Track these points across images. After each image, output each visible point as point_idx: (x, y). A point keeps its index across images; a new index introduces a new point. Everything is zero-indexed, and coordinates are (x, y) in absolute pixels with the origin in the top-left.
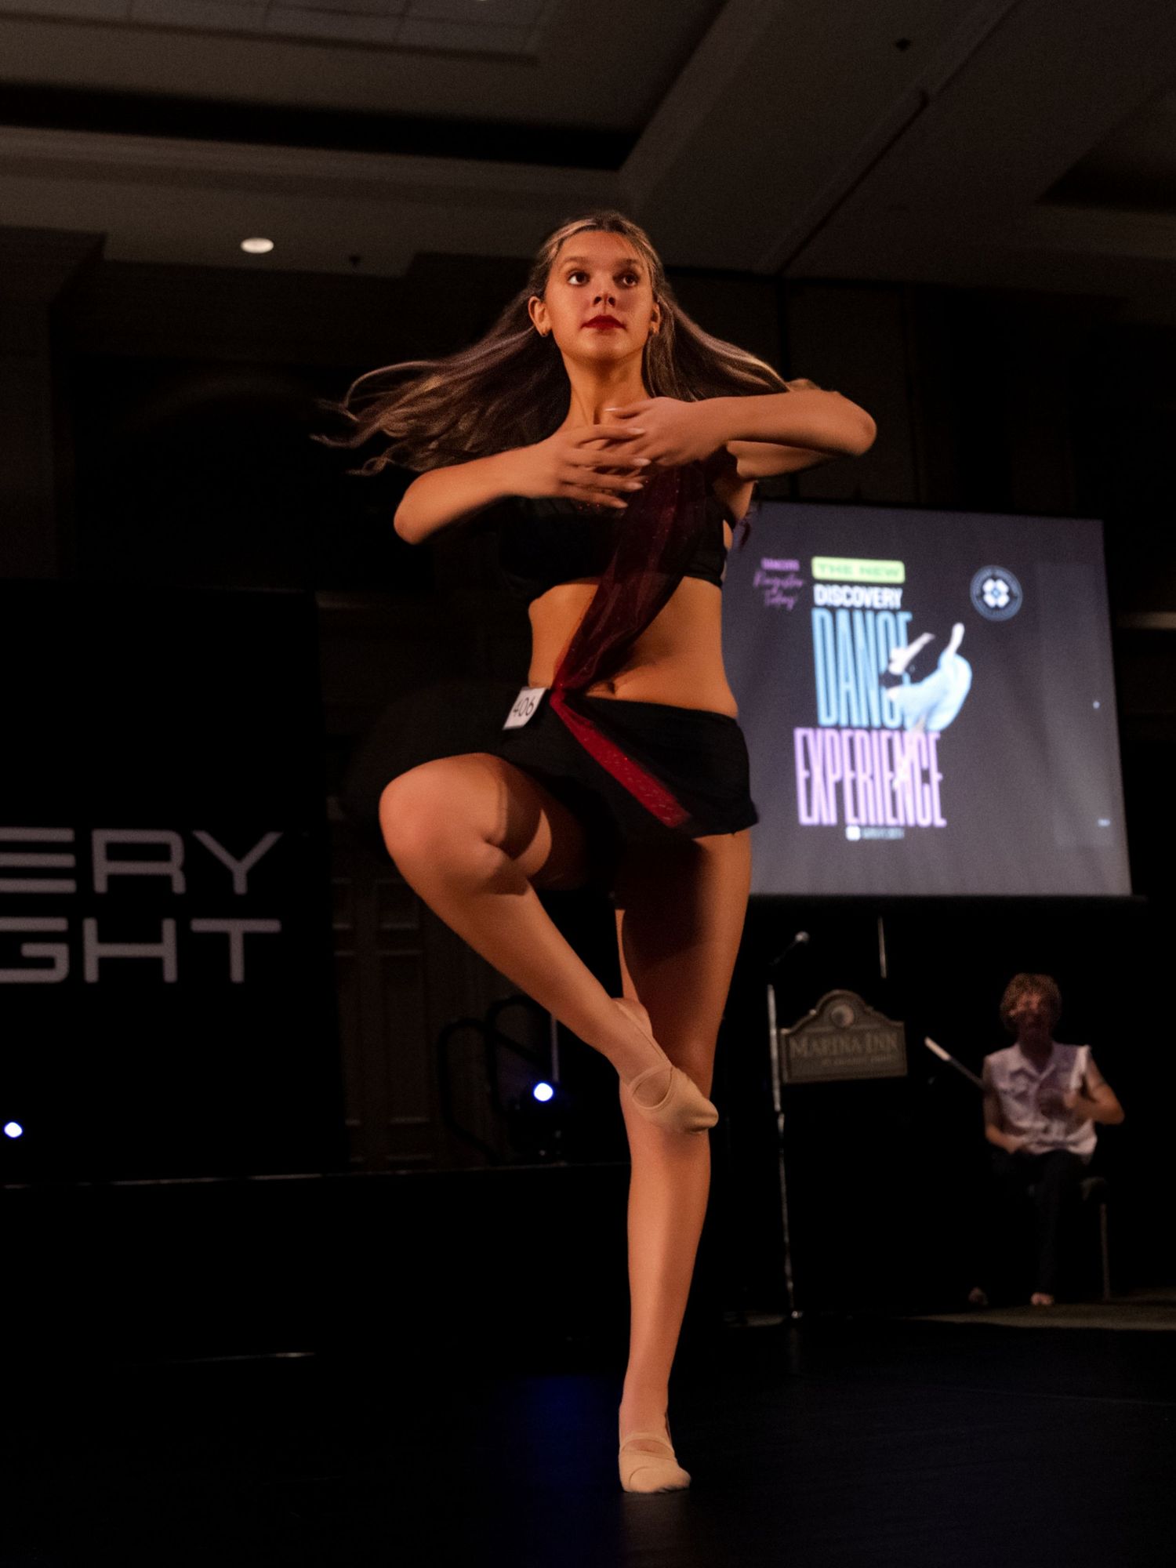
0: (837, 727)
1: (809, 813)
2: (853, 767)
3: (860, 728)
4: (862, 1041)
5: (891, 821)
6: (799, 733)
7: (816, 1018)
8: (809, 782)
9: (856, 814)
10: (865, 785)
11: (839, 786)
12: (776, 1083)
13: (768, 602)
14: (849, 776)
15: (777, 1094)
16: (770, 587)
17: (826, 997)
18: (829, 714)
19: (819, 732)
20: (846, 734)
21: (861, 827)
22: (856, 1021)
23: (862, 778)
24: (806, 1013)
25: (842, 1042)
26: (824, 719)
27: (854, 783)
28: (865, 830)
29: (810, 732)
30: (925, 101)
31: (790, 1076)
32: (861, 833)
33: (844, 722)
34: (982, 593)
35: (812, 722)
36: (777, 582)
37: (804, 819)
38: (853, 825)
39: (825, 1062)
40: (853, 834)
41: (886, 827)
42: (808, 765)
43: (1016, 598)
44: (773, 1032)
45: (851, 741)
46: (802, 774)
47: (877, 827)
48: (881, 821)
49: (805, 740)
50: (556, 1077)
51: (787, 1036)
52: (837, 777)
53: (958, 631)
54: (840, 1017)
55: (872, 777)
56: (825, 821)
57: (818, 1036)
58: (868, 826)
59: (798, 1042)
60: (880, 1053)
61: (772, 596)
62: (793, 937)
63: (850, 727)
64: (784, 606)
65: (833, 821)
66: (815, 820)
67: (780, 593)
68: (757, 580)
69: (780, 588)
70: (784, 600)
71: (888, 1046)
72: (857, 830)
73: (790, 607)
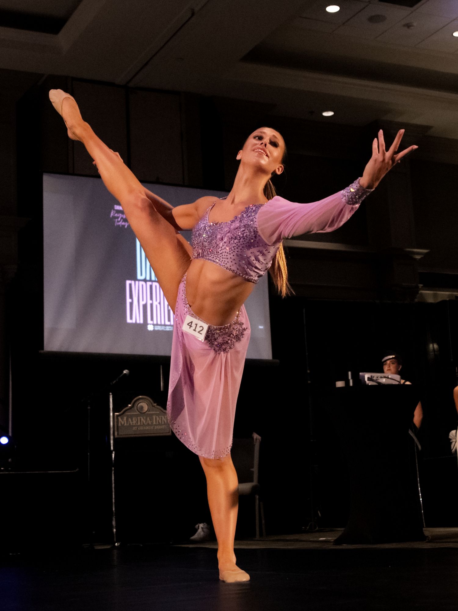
0: (145, 280)
1: (131, 318)
2: (151, 298)
4: (151, 419)
5: (167, 323)
6: (128, 282)
7: (131, 408)
8: (131, 304)
9: (152, 319)
10: (156, 306)
11: (145, 306)
12: (112, 437)
13: (117, 224)
14: (149, 302)
15: (112, 442)
16: (118, 218)
17: (135, 399)
18: (141, 275)
19: (137, 282)
20: (149, 284)
21: (154, 325)
22: (148, 410)
23: (155, 303)
24: (127, 406)
25: (142, 419)
26: (139, 277)
27: (152, 305)
28: (156, 326)
29: (133, 282)
30: (193, 14)
31: (118, 434)
32: (154, 328)
33: (148, 278)
35: (134, 277)
36: (121, 215)
37: (129, 321)
38: (150, 324)
39: (134, 428)
40: (150, 328)
41: (165, 325)
42: (131, 297)
44: (111, 414)
45: (151, 287)
46: (128, 300)
47: (161, 325)
48: (163, 323)
49: (130, 285)
50: (10, 434)
51: (118, 416)
52: (144, 302)
54: (142, 408)
55: (160, 303)
56: (138, 322)
57: (131, 417)
58: (157, 325)
59: (122, 419)
60: (159, 424)
61: (118, 222)
62: (122, 372)
63: (151, 280)
64: (124, 226)
65: (142, 322)
66: (134, 321)
67: (122, 220)
68: (112, 214)
69: (122, 218)
70: (123, 223)
71: (163, 422)
72: (152, 326)
73: (126, 227)
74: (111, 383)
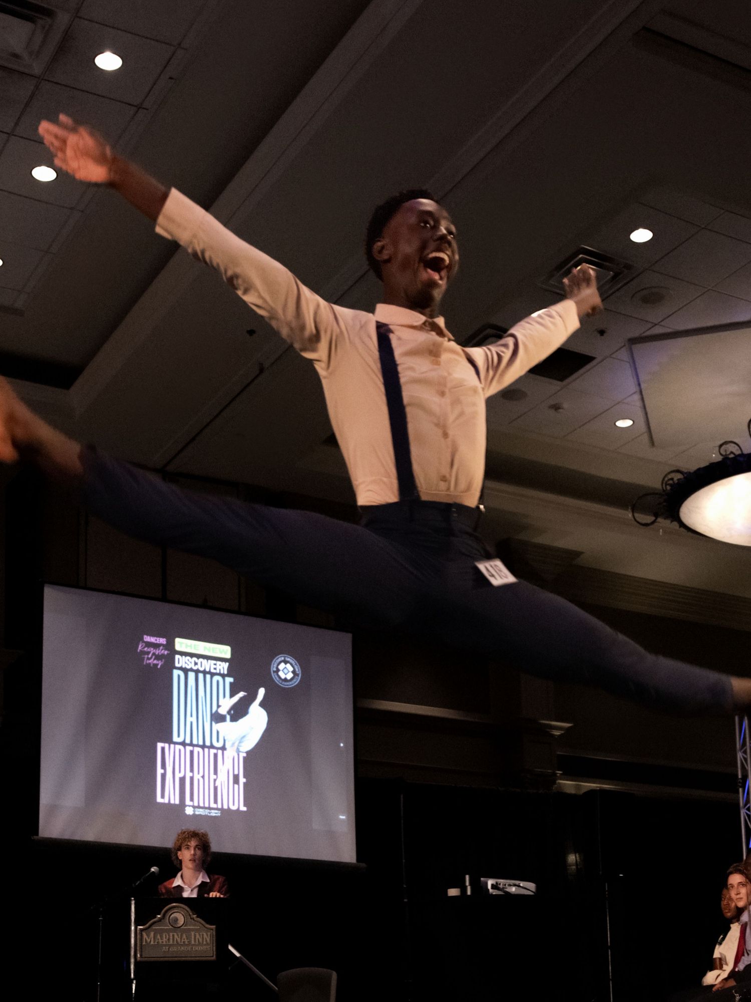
0: (183, 744)
1: (163, 796)
2: (192, 770)
3: (198, 746)
4: (188, 937)
5: (213, 805)
6: (160, 745)
7: (160, 920)
8: (164, 776)
9: (192, 799)
10: (199, 780)
11: (182, 780)
12: (132, 960)
13: (146, 662)
14: (189, 775)
15: (132, 967)
16: (148, 653)
17: (167, 908)
18: (179, 736)
19: (172, 746)
20: (189, 748)
21: (194, 807)
22: (185, 924)
23: (197, 777)
24: (155, 917)
25: (176, 936)
26: (175, 739)
27: (192, 779)
28: (196, 809)
29: (166, 745)
31: (141, 955)
32: (194, 811)
33: (188, 741)
34: (278, 670)
35: (169, 740)
36: (152, 650)
37: (159, 800)
38: (189, 806)
39: (165, 949)
40: (189, 811)
41: (210, 808)
42: (164, 766)
43: (298, 675)
44: (133, 928)
45: (192, 752)
46: (160, 771)
47: (204, 808)
48: (207, 805)
49: (163, 749)
51: (142, 930)
52: (182, 775)
53: (262, 692)
54: (176, 920)
55: (203, 777)
56: (172, 802)
57: (161, 932)
58: (199, 807)
59: (148, 936)
60: (199, 944)
61: (148, 659)
62: (150, 870)
63: (191, 744)
64: (156, 665)
65: (177, 802)
66: (166, 801)
67: (154, 657)
68: (140, 648)
69: (154, 654)
70: (155, 662)
71: (205, 940)
72: (191, 809)
73: (159, 667)
74: (133, 885)
